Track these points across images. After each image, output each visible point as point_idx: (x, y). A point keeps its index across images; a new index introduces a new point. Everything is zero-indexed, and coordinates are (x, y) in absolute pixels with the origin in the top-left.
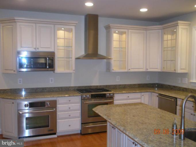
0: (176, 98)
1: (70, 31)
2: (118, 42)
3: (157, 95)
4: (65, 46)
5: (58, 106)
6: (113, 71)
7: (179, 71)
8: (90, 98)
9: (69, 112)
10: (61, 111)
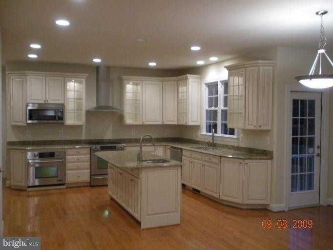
0: (182, 149)
1: (81, 83)
2: (132, 94)
3: (170, 147)
4: (76, 97)
5: (68, 157)
6: (126, 124)
7: (190, 123)
8: (100, 150)
9: (79, 164)
10: (70, 162)
